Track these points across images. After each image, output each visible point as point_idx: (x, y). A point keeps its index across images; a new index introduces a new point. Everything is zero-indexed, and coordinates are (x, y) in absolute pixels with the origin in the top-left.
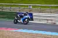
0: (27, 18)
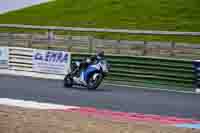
0: (97, 71)
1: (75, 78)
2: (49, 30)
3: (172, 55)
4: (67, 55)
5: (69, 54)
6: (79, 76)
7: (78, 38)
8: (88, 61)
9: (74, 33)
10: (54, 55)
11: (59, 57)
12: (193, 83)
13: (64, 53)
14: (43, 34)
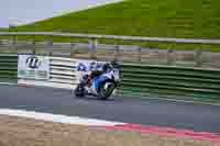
14: (87, 42)
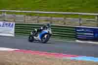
1: (35, 37)
2: (4, 12)
3: (65, 24)
4: (13, 24)
5: (14, 23)
6: (37, 36)
7: (19, 16)
8: (42, 28)
9: (17, 13)
10: (6, 24)
11: (9, 25)
12: (75, 38)
13: (12, 23)
